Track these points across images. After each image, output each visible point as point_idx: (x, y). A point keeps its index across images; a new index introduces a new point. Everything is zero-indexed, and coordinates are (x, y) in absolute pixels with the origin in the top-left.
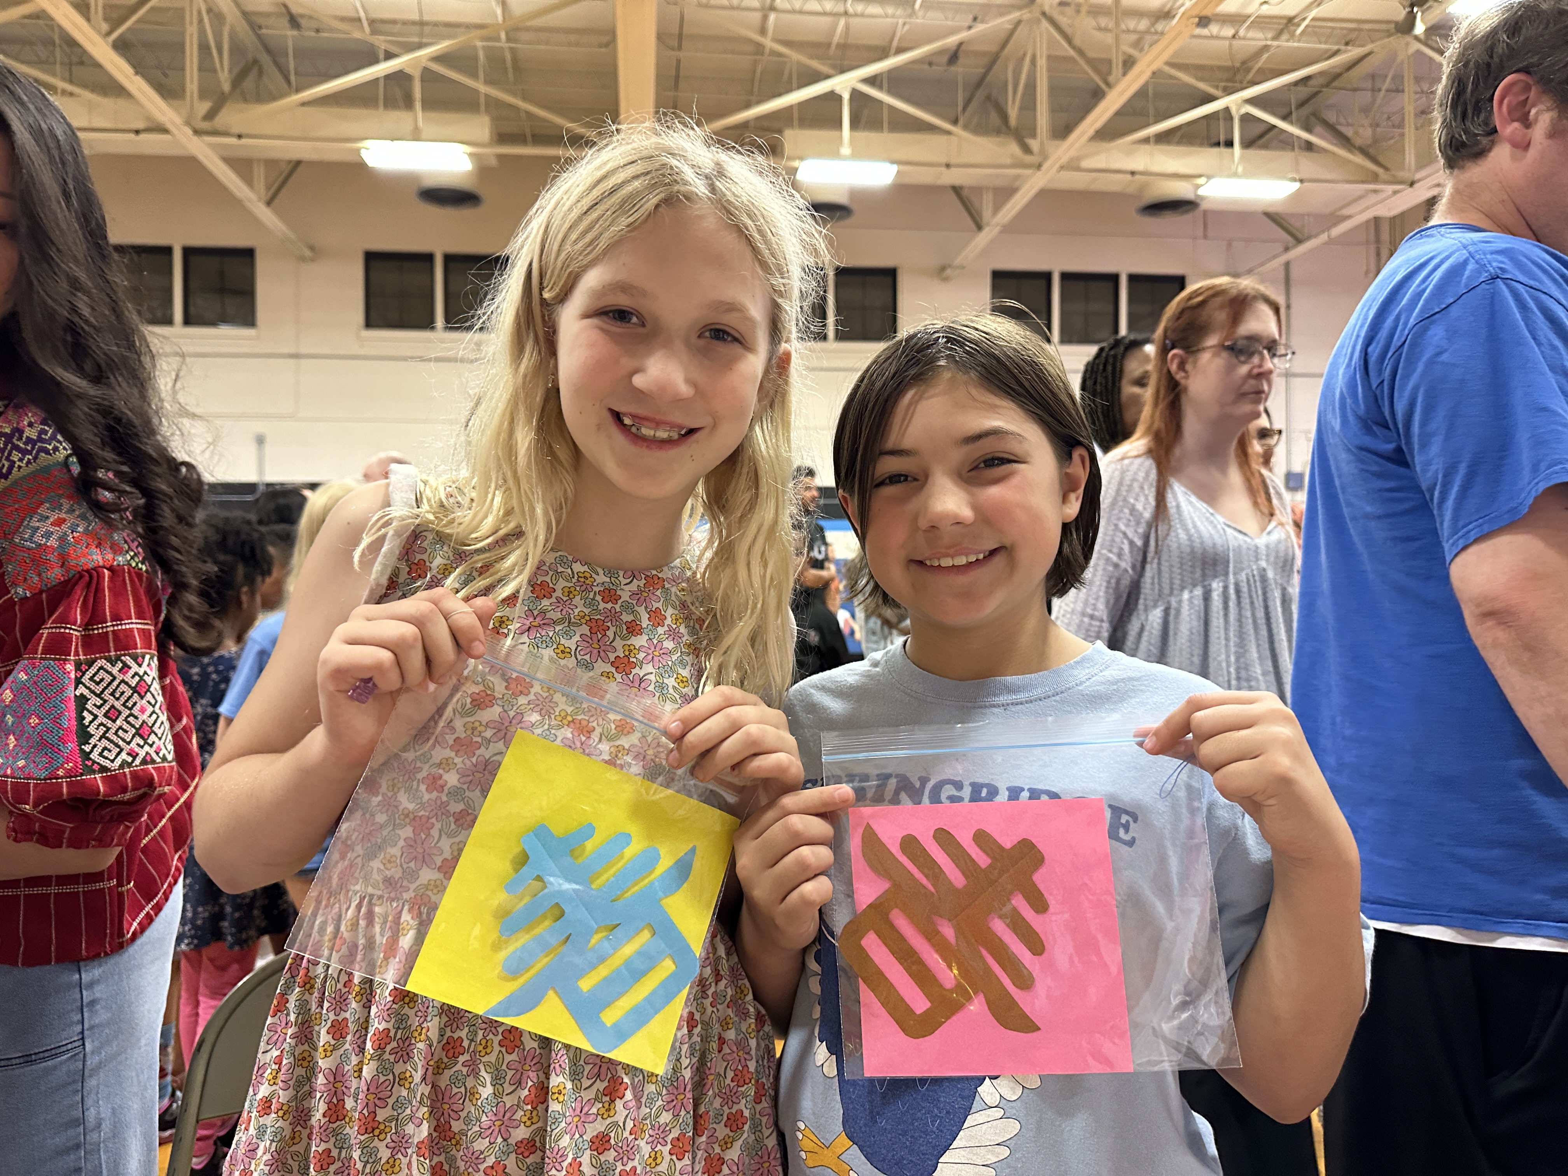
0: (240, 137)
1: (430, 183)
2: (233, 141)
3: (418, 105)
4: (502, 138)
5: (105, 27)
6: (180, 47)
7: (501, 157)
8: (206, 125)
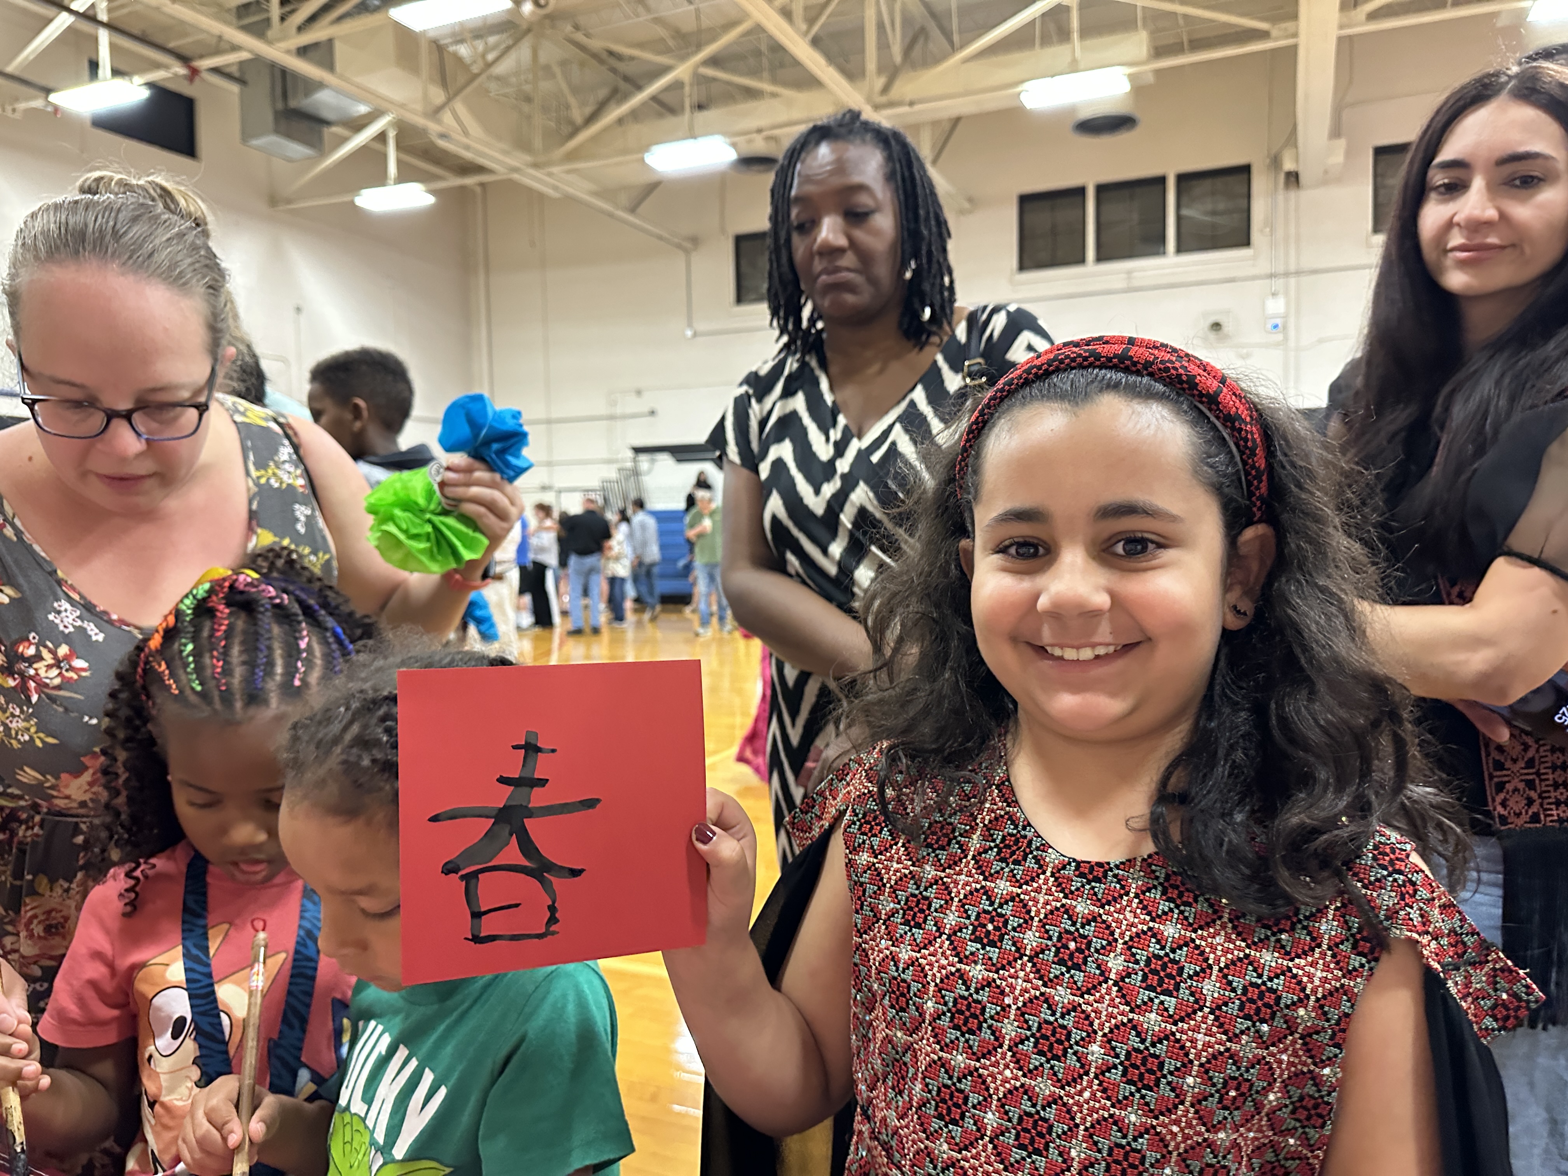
0: (911, 104)
1: (1086, 114)
2: (905, 109)
3: (1075, 36)
4: (1159, 51)
5: (804, 27)
6: (860, 31)
7: (1158, 72)
8: (883, 99)
